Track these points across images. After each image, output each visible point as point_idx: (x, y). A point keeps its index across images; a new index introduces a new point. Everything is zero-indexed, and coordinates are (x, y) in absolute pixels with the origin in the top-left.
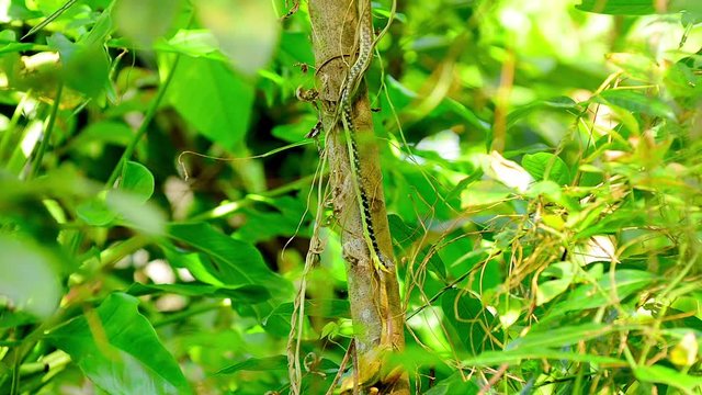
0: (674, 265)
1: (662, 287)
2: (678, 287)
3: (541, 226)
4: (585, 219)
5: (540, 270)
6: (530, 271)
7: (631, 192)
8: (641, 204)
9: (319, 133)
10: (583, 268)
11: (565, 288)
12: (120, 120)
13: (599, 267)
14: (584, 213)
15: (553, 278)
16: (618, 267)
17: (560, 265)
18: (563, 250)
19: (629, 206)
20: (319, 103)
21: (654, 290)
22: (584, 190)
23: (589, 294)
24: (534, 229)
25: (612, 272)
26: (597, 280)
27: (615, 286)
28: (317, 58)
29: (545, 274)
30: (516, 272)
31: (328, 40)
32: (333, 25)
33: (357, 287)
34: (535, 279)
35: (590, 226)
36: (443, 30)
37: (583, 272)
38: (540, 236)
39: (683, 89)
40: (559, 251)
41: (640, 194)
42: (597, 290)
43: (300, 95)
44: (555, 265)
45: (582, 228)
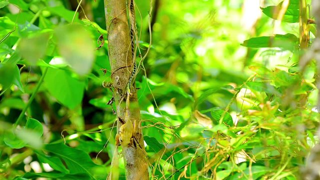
0: (279, 164)
1: (273, 174)
2: (280, 174)
3: (218, 145)
4: (238, 141)
5: (217, 165)
6: (212, 165)
7: (260, 130)
8: (264, 135)
9: (112, 103)
10: (237, 165)
11: (229, 174)
12: (19, 97)
13: (245, 164)
14: (238, 139)
15: (223, 169)
16: (253, 164)
17: (227, 163)
18: (228, 156)
19: (259, 136)
20: (113, 89)
21: (270, 175)
22: (238, 128)
23: (239, 177)
24: (215, 146)
25: (250, 167)
26: (244, 171)
27: (251, 174)
28: (112, 68)
29: (220, 167)
30: (206, 166)
31: (117, 60)
32: (120, 52)
33: (129, 174)
34: (215, 170)
35: (240, 145)
36: (168, 56)
37: (236, 166)
38: (218, 150)
39: (284, 83)
40: (226, 156)
41: (264, 131)
42: (243, 175)
43: (104, 85)
44: (224, 163)
45: (237, 145)
